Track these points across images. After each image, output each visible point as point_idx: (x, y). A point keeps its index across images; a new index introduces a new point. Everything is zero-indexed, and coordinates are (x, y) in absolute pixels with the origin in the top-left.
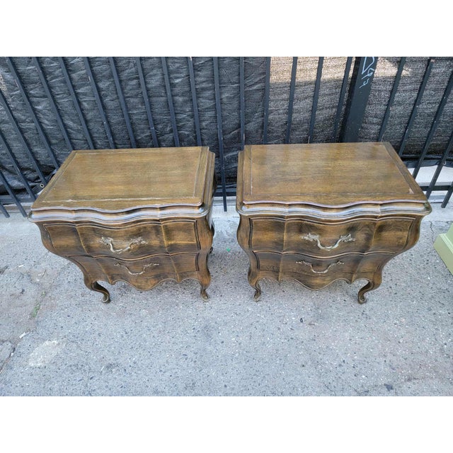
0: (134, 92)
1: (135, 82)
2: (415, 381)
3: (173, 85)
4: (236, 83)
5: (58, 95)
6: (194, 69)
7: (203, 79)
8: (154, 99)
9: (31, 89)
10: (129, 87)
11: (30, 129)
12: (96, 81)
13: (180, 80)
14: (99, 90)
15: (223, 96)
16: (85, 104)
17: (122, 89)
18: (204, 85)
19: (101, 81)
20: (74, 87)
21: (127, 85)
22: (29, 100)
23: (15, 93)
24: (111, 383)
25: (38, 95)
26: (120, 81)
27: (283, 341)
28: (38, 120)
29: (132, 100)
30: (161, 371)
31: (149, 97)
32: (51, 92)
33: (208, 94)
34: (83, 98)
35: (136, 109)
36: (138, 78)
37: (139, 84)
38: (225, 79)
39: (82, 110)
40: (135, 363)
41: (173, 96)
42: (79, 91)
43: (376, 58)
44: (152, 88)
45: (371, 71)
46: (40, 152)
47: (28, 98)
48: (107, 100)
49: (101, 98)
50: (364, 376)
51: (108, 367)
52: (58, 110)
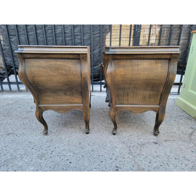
0: (50, 35)
1: (51, 31)
2: (169, 141)
3: (65, 33)
4: (90, 33)
5: (21, 35)
6: (74, 27)
7: (77, 31)
8: (57, 38)
9: (11, 32)
10: (48, 33)
11: (6, 49)
12: (36, 30)
13: (68, 31)
14: (36, 33)
15: (85, 38)
16: (30, 39)
17: (46, 34)
18: (77, 34)
19: (38, 30)
20: (27, 32)
21: (47, 32)
22: (9, 37)
23: (4, 33)
24: (7, 139)
25: (12, 35)
26: (45, 30)
27: (103, 127)
28: (10, 45)
29: (49, 38)
30: (36, 136)
31: (56, 37)
32: (18, 33)
33: (79, 37)
34: (30, 37)
35: (50, 42)
36: (52, 29)
37: (52, 32)
38: (85, 32)
39: (29, 42)
40: (23, 133)
41: (65, 37)
42: (29, 34)
43: (141, 25)
44: (57, 33)
45: (139, 30)
46: (8, 59)
47: (9, 36)
48: (39, 38)
49: (37, 36)
50: (142, 139)
51: (8, 134)
52: (19, 41)
